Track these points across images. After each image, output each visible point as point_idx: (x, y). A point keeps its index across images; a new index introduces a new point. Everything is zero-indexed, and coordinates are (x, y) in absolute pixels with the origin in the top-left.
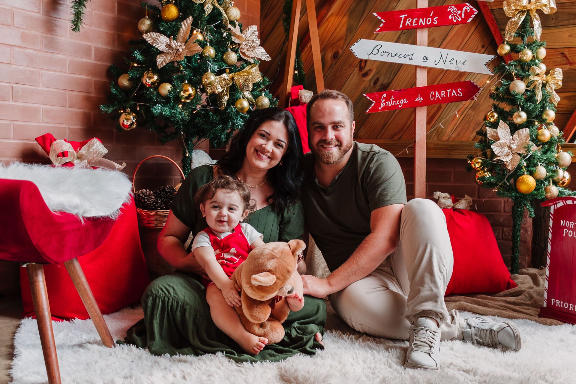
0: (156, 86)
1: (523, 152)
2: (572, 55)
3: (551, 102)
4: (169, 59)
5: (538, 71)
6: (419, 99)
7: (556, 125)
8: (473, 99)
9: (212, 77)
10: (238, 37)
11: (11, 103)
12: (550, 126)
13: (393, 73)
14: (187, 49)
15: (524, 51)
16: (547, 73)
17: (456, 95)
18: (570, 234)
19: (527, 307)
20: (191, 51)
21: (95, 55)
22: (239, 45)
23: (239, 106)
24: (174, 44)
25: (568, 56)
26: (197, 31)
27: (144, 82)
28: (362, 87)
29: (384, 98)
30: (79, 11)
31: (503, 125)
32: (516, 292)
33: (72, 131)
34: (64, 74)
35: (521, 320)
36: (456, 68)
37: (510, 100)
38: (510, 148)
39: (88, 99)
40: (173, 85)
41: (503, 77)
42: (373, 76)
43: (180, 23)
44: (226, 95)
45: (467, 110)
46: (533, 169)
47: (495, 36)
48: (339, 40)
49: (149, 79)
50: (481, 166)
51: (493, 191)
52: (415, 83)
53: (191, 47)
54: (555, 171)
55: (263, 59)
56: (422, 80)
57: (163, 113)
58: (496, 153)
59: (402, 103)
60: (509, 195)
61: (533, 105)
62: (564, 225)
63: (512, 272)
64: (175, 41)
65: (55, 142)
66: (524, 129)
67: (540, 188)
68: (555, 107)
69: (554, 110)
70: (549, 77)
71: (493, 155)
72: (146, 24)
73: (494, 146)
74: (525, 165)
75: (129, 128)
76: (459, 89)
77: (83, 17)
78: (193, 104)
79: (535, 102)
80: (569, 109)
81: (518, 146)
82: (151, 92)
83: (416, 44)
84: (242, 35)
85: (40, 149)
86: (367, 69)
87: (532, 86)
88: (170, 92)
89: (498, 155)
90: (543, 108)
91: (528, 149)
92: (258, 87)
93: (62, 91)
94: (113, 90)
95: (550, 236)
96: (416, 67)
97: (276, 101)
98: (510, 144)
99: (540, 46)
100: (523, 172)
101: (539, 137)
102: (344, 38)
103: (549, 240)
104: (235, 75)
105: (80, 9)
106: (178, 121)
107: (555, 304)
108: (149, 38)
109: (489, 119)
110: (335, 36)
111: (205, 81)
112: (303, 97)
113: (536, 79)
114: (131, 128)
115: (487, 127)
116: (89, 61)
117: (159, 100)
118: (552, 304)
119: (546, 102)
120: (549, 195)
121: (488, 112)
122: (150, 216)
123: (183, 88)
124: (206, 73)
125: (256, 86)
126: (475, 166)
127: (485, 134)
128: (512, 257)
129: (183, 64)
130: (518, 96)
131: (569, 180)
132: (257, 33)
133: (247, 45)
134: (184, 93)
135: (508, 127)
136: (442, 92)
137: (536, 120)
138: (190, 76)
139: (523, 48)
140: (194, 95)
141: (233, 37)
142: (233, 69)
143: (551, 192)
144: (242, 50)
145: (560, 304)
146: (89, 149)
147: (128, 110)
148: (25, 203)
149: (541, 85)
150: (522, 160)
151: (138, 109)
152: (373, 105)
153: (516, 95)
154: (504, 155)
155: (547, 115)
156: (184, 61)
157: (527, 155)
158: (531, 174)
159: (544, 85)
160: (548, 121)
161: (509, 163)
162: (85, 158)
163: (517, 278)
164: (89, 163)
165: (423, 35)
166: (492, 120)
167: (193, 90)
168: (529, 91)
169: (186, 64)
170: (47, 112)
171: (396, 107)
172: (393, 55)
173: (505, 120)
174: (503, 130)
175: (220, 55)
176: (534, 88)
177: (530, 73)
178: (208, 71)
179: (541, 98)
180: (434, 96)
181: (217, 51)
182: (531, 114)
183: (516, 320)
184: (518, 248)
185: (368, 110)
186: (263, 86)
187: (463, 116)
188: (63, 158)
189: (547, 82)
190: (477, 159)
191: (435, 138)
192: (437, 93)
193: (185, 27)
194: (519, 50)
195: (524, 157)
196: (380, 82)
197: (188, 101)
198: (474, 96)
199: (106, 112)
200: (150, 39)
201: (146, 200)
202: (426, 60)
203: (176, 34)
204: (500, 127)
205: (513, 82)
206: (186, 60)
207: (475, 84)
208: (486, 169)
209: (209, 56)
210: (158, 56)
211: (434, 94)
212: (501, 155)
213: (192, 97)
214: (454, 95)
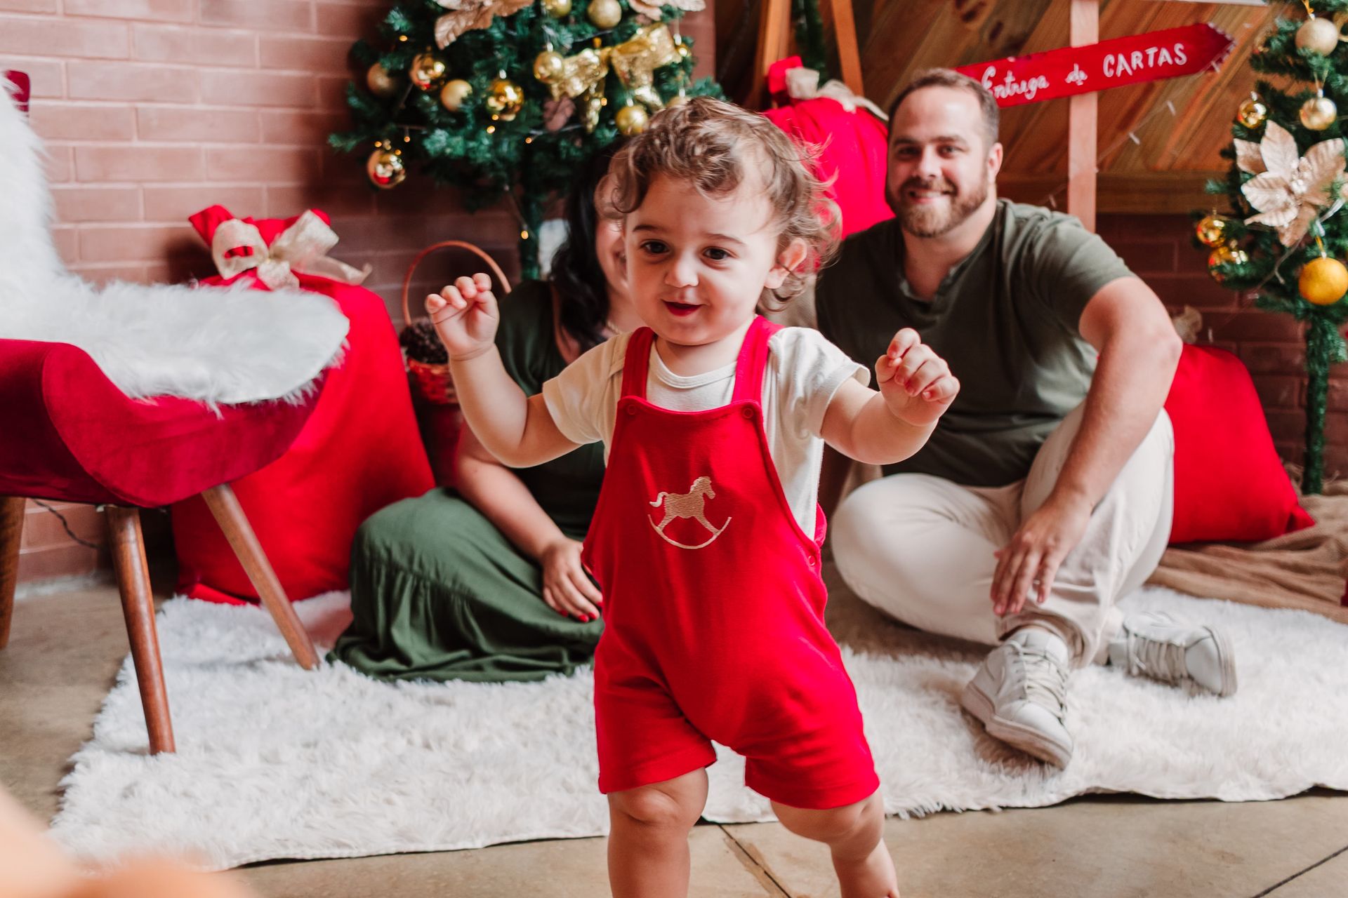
0: (438, 88)
1: (1322, 201)
4: (464, 24)
6: (1077, 78)
8: (1212, 69)
9: (556, 63)
11: (136, 144)
13: (1035, 10)
17: (1170, 61)
20: (510, 5)
21: (319, 22)
23: (623, 123)
27: (415, 79)
28: (962, 47)
29: (990, 78)
31: (1277, 134)
32: (1307, 540)
33: (275, 194)
34: (250, 72)
37: (1298, 67)
38: (1290, 192)
39: (308, 121)
40: (472, 86)
41: (1285, 12)
42: (989, 19)
44: (598, 97)
49: (426, 73)
50: (1221, 237)
51: (1249, 296)
52: (1068, 38)
56: (1084, 30)
57: (450, 150)
58: (1254, 204)
59: (1033, 89)
63: (1306, 490)
66: (1330, 143)
71: (1247, 210)
73: (1250, 186)
74: (1323, 232)
75: (389, 184)
76: (1179, 46)
78: (521, 123)
81: (1310, 186)
82: (425, 103)
88: (464, 101)
89: (1259, 211)
91: (1333, 194)
92: (667, 76)
93: (247, 109)
94: (354, 101)
98: (1292, 180)
100: (1319, 252)
104: (613, 51)
109: (1243, 122)
111: (541, 71)
112: (797, 87)
114: (396, 183)
115: (1237, 141)
116: (304, 37)
117: (442, 120)
121: (1243, 103)
122: (434, 377)
123: (493, 89)
124: (543, 54)
125: (662, 77)
126: (1206, 236)
127: (1234, 156)
128: (1303, 450)
129: (499, 35)
130: (1314, 62)
134: (498, 100)
135: (1291, 139)
136: (1134, 55)
138: (510, 63)
140: (519, 105)
142: (611, 36)
146: (296, 235)
147: (387, 145)
148: (55, 390)
150: (1316, 220)
151: (407, 140)
153: (1310, 58)
154: (1274, 210)
156: (499, 28)
157: (1330, 208)
161: (1288, 230)
163: (1317, 506)
164: (296, 266)
166: (1252, 121)
167: (516, 92)
169: (505, 33)
170: (217, 157)
171: (1019, 98)
173: (1283, 122)
174: (1276, 146)
175: (581, 6)
178: (545, 50)
180: (1113, 67)
184: (1320, 432)
186: (681, 74)
187: (1208, 106)
188: (241, 260)
190: (1212, 219)
191: (1139, 163)
192: (1121, 58)
195: (1323, 213)
196: (1004, 34)
197: (510, 118)
198: (1214, 63)
199: (342, 150)
201: (427, 342)
204: (1269, 139)
205: (1308, 23)
206: (503, 25)
207: (1219, 31)
208: (1233, 244)
209: (553, 12)
210: (440, 20)
211: (1113, 62)
212: (1269, 210)
213: (517, 109)
214: (1166, 63)
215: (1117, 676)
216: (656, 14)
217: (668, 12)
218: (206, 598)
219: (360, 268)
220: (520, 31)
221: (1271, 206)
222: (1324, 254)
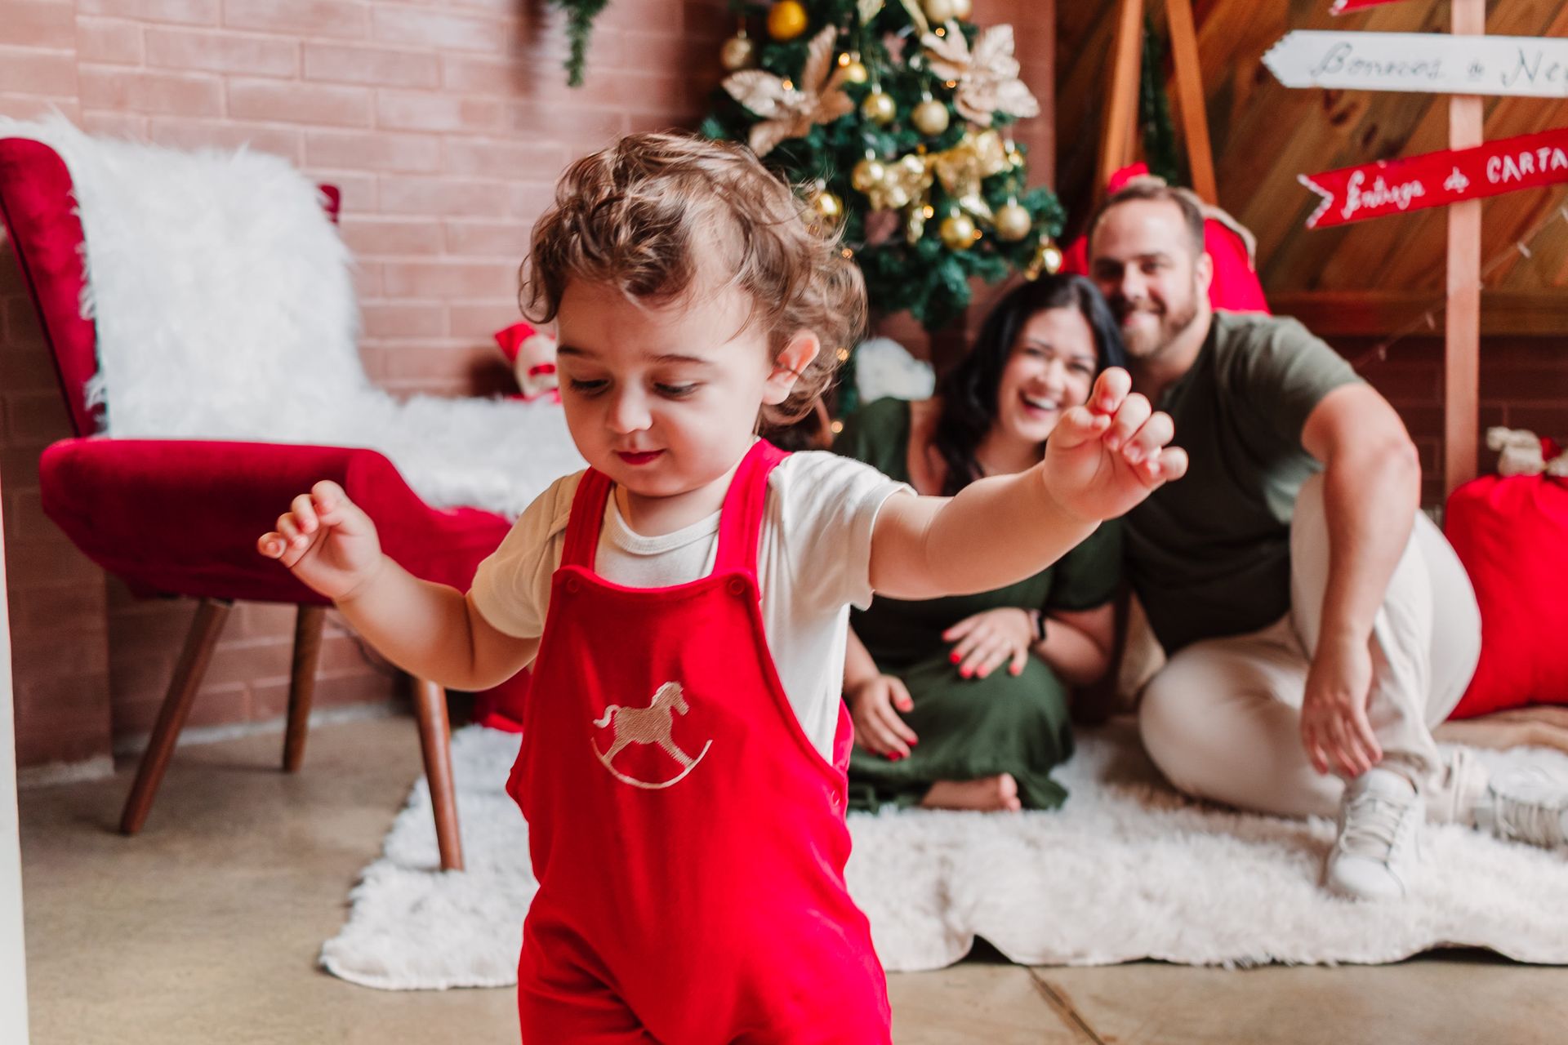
6: (1457, 183)
9: (877, 172)
11: (445, 259)
13: (1415, 111)
14: (822, 106)
20: (829, 112)
23: (948, 235)
24: (790, 97)
26: (849, 57)
29: (1356, 186)
30: (579, 39)
42: (1362, 123)
43: (808, 44)
52: (1447, 141)
53: (829, 102)
55: (1019, 114)
56: (1466, 131)
59: (1407, 196)
64: (794, 91)
65: (527, 343)
72: (740, 49)
83: (1449, 32)
84: (964, 57)
86: (1343, 105)
96: (1448, 97)
104: (938, 158)
108: (737, 85)
111: (861, 181)
124: (862, 162)
125: (991, 187)
132: (1010, 45)
133: (977, 82)
136: (1522, 158)
138: (829, 172)
140: (838, 216)
141: (936, 67)
144: (962, 96)
152: (1326, 205)
156: (818, 136)
165: (1468, 6)
167: (835, 203)
169: (824, 143)
171: (1389, 208)
172: (1385, 67)
175: (905, 112)
178: (865, 158)
180: (1499, 171)
181: (899, 102)
185: (1313, 221)
192: (1508, 161)
193: (819, 51)
196: (1379, 136)
200: (738, 89)
202: (1477, 76)
203: (800, 72)
206: (822, 133)
209: (876, 120)
210: (755, 128)
211: (1499, 167)
214: (1560, 166)
215: (1485, 837)
216: (986, 119)
217: (1000, 118)
218: (500, 727)
220: (839, 139)
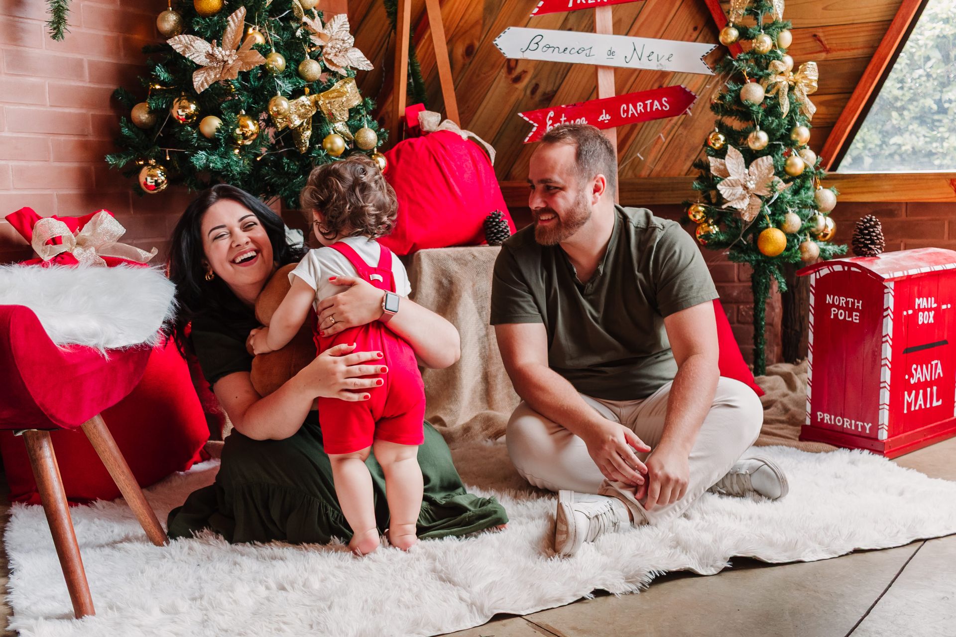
0: (196, 121)
1: (765, 193)
2: (829, 37)
3: (802, 113)
4: (212, 76)
5: (782, 68)
6: (604, 118)
7: (811, 149)
8: (686, 113)
9: (285, 104)
10: (319, 35)
12: (803, 151)
13: (559, 76)
14: (241, 60)
15: (760, 37)
16: (795, 70)
17: (660, 108)
18: (841, 315)
19: (781, 426)
20: (248, 64)
21: (90, 73)
22: (322, 47)
23: (329, 146)
24: (219, 52)
25: (823, 39)
26: (254, 29)
27: (175, 115)
28: (513, 99)
29: (550, 118)
30: (60, 6)
31: (733, 153)
33: (62, 199)
34: (42, 109)
35: (775, 447)
36: (658, 66)
37: (742, 112)
38: (745, 188)
39: (85, 146)
40: (223, 120)
41: (730, 79)
42: (530, 82)
43: (226, 18)
44: (308, 129)
45: (676, 127)
46: (781, 218)
47: (713, 12)
48: (473, 26)
49: (183, 111)
50: (703, 217)
51: (724, 254)
52: (597, 92)
53: (246, 57)
54: (813, 219)
55: (361, 69)
56: (607, 88)
57: (211, 165)
58: (725, 196)
60: (747, 258)
61: (777, 121)
62: (831, 302)
63: (757, 373)
64: (220, 49)
65: (39, 223)
66: (765, 158)
67: (792, 247)
68: (809, 121)
69: (807, 126)
70: (798, 76)
71: (720, 200)
72: (169, 20)
73: (721, 185)
74: (770, 212)
75: (155, 190)
76: (664, 99)
77: (67, 16)
78: (256, 146)
79: (778, 115)
80: (828, 121)
81: (756, 184)
82: (188, 132)
83: (595, 32)
84: (325, 31)
85: (13, 232)
86: (519, 70)
87: (774, 91)
88: (218, 130)
89: (729, 199)
90: (792, 123)
91: (773, 189)
92: (356, 114)
93: (41, 136)
94: (125, 131)
95: (811, 319)
96: (597, 67)
97: (384, 132)
98: (746, 181)
99: (782, 28)
100: (767, 224)
101: (787, 169)
102: (481, 22)
103: (810, 326)
104: (319, 97)
105: (61, 3)
106: (234, 175)
107: (823, 419)
108: (177, 44)
109: (712, 145)
110: (467, 20)
112: (425, 123)
113: (778, 80)
114: (160, 190)
115: (709, 157)
116: (81, 84)
117: (201, 144)
118: (819, 420)
119: (796, 114)
120: (806, 256)
121: (710, 134)
123: (238, 123)
124: (275, 98)
125: (352, 115)
126: (694, 216)
127: (707, 167)
128: (754, 350)
129: (236, 84)
130: (754, 108)
131: (834, 230)
132: (348, 26)
133: (334, 48)
134: (241, 130)
135: (741, 155)
136: (638, 104)
137: (781, 143)
138: (248, 102)
139: (757, 33)
141: (311, 37)
142: (317, 87)
143: (808, 251)
144: (326, 56)
145: (830, 419)
146: (94, 229)
147: (152, 162)
149: (787, 89)
150: (764, 205)
151: (168, 159)
152: (534, 129)
153: (751, 106)
154: (737, 199)
155: (798, 134)
156: (237, 79)
157: (772, 198)
158: (779, 225)
159: (791, 88)
160: (800, 144)
161: (746, 211)
162: (90, 243)
163: (763, 382)
164: (97, 250)
165: (604, 17)
166: (718, 145)
167: (254, 124)
168: (770, 98)
169: (240, 83)
170: (19, 172)
172: (562, 50)
173: (736, 145)
174: (734, 161)
175: (293, 66)
176: (777, 93)
177: (769, 71)
179: (788, 109)
180: (627, 111)
181: (288, 60)
182: (774, 135)
183: (767, 448)
184: (763, 336)
185: (527, 139)
186: (364, 112)
187: (670, 137)
188: (54, 247)
189: (795, 83)
190: (697, 206)
191: (630, 173)
192: (631, 106)
193: (235, 23)
194: (752, 35)
195: (767, 201)
197: (249, 142)
198: (687, 109)
199: (116, 166)
200: (179, 46)
202: (611, 56)
203: (221, 36)
204: (729, 156)
205: (745, 86)
206: (241, 78)
207: (688, 90)
208: (711, 221)
209: (277, 69)
210: (195, 74)
211: (626, 108)
212: (733, 200)
213: (254, 137)
214: (657, 109)
216: (344, 72)
219: (149, 250)
221: (733, 197)
222: (771, 226)
